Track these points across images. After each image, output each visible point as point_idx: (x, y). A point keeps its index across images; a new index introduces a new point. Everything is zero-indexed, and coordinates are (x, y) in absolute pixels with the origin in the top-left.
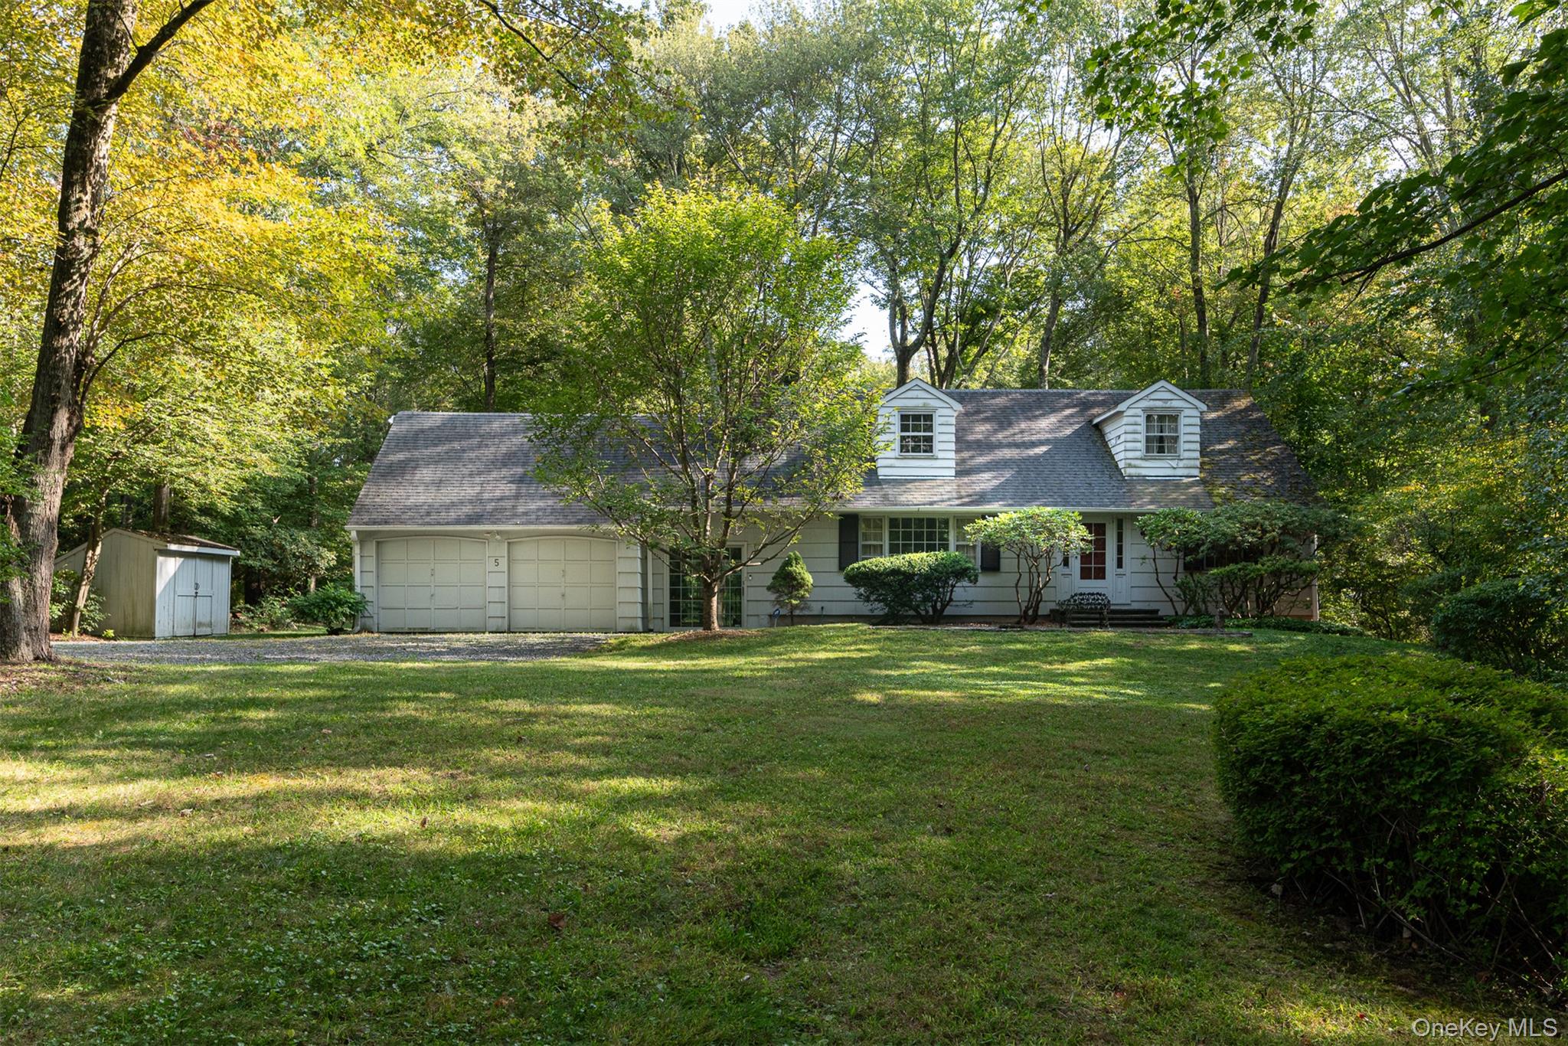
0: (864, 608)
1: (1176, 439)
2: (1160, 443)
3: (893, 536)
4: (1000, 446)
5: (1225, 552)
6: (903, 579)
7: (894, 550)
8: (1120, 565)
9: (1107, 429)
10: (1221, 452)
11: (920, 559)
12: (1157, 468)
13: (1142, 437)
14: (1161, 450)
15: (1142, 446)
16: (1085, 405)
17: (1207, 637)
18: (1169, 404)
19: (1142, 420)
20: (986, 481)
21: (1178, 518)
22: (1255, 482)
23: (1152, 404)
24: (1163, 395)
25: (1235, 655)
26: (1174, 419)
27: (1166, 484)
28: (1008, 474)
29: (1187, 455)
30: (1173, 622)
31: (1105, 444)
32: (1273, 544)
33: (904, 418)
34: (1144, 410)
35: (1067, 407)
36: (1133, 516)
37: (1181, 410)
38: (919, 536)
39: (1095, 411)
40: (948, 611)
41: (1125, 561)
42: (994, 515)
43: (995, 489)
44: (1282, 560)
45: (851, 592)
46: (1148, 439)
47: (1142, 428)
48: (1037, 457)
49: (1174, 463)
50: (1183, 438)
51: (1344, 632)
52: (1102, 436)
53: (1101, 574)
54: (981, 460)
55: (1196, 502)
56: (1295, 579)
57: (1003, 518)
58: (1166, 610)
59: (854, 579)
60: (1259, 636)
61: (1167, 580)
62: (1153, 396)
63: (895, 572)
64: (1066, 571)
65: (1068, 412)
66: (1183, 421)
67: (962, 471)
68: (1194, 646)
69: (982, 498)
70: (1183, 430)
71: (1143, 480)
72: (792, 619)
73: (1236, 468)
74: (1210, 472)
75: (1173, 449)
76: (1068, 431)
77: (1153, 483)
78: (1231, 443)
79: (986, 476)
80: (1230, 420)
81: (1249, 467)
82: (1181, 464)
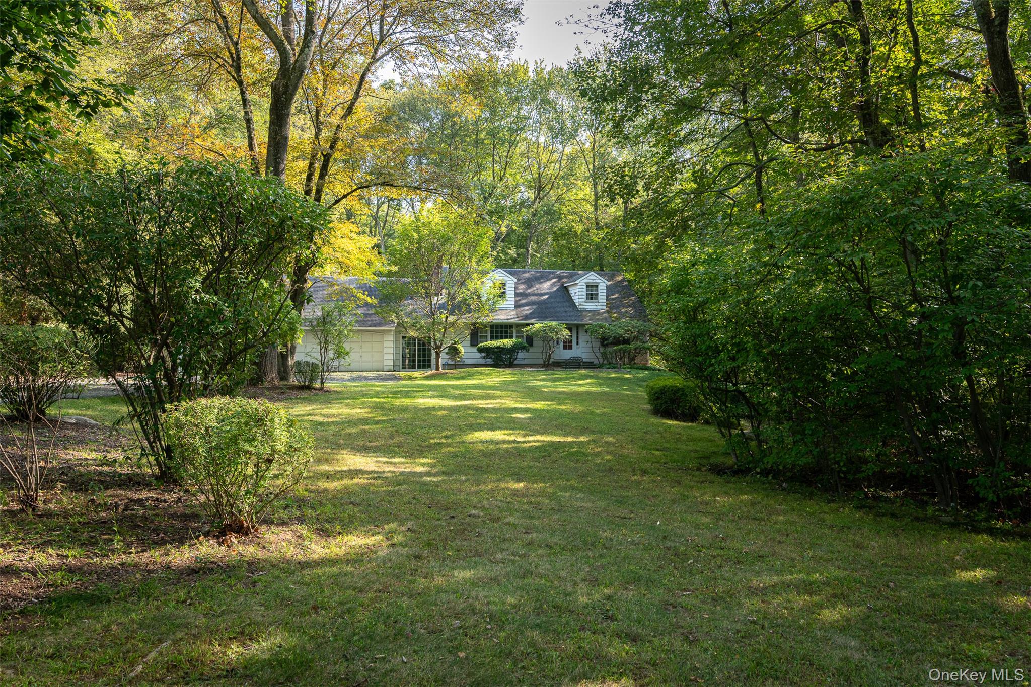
0: (482, 361)
1: (597, 295)
2: (592, 296)
3: (492, 332)
4: (529, 295)
5: (619, 341)
6: (501, 350)
7: (492, 338)
8: (578, 344)
9: (570, 289)
10: (613, 299)
11: (507, 342)
12: (590, 306)
13: (585, 293)
14: (592, 299)
15: (585, 297)
16: (560, 278)
17: (616, 372)
18: (594, 281)
19: (585, 287)
20: (527, 310)
21: (601, 327)
22: (626, 312)
23: (588, 280)
24: (592, 277)
25: (627, 379)
26: (597, 286)
27: (595, 312)
28: (534, 307)
29: (601, 301)
30: (600, 366)
31: (570, 295)
32: (634, 337)
34: (586, 283)
35: (553, 278)
36: (584, 325)
37: (599, 283)
38: (501, 332)
39: (564, 280)
40: (515, 362)
41: (580, 343)
42: (532, 324)
43: (531, 314)
44: (638, 343)
45: (478, 355)
46: (587, 294)
47: (585, 290)
48: (544, 300)
49: (597, 304)
50: (600, 294)
51: (659, 370)
52: (568, 291)
53: (570, 347)
54: (524, 301)
55: (606, 319)
56: (642, 351)
57: (537, 326)
58: (596, 362)
59: (481, 350)
60: (634, 371)
61: (596, 350)
62: (588, 278)
63: (498, 347)
64: (558, 346)
65: (554, 280)
66: (600, 287)
67: (517, 306)
68: (613, 375)
69: (526, 317)
70: (600, 291)
71: (585, 310)
72: (455, 366)
73: (618, 306)
74: (610, 308)
75: (596, 298)
76: (555, 289)
77: (590, 312)
78: (616, 296)
79: (527, 308)
80: (616, 285)
81: (623, 305)
82: (599, 304)
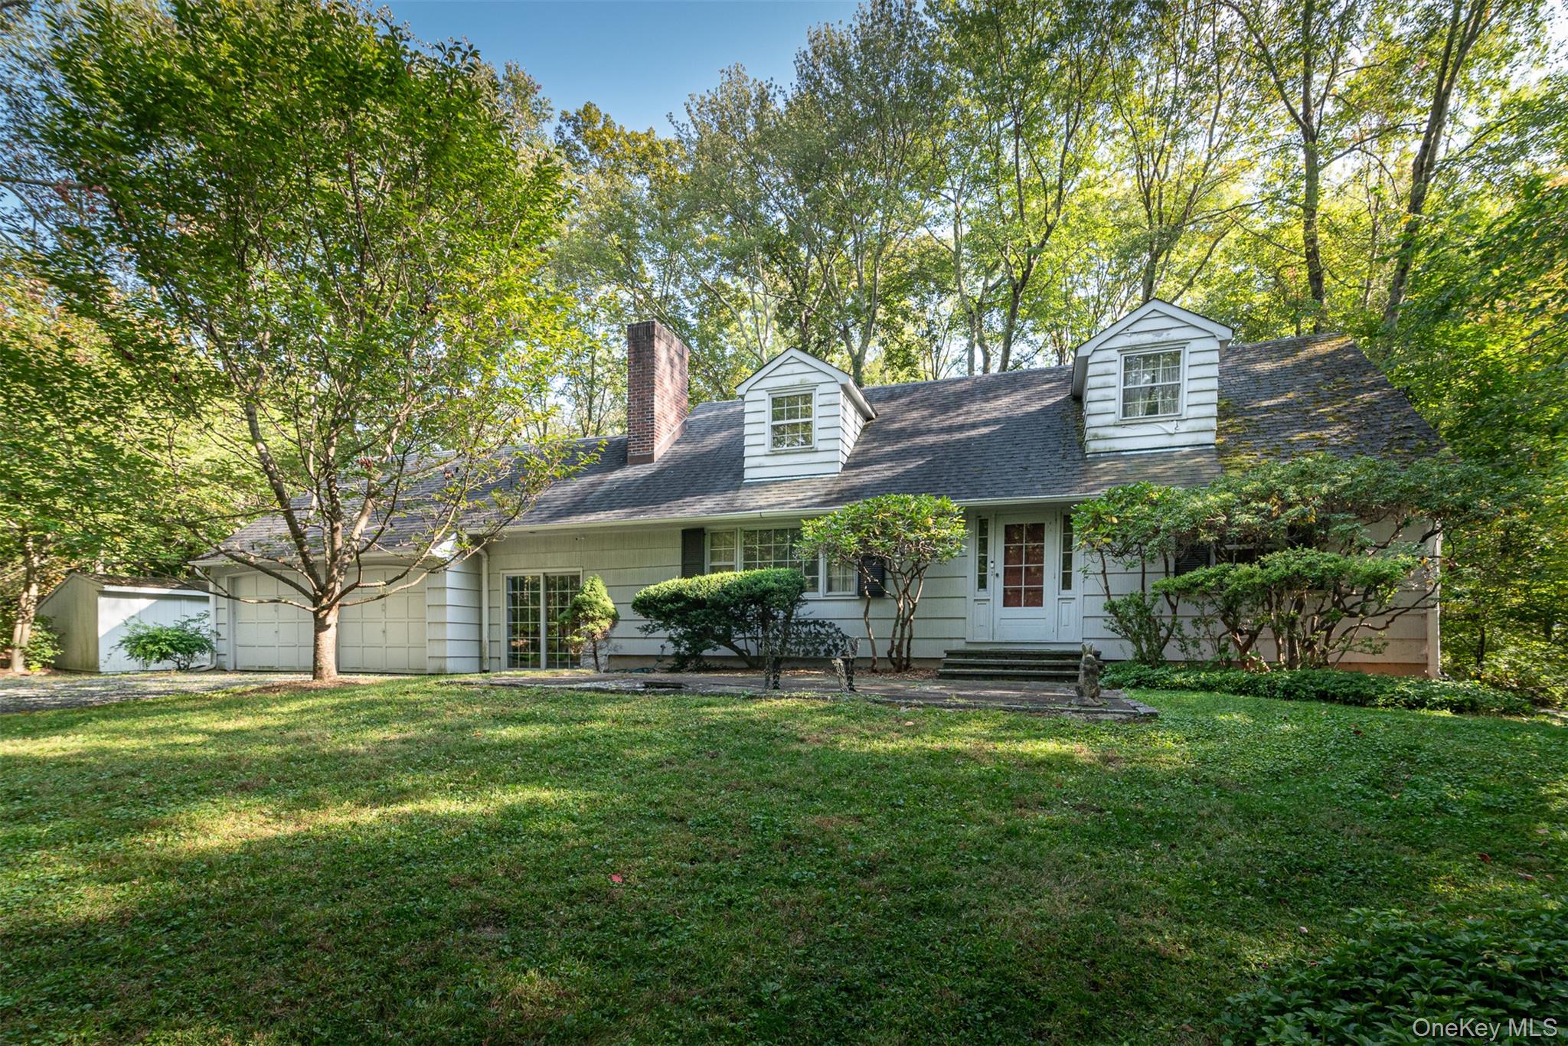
2: (1148, 400)
3: (749, 554)
8: (1067, 583)
12: (1144, 437)
13: (1118, 392)
14: (1149, 409)
18: (1164, 337)
19: (1118, 367)
23: (1135, 340)
24: (1155, 323)
26: (1174, 358)
28: (912, 464)
29: (1193, 412)
33: (776, 402)
34: (1121, 350)
37: (1185, 342)
41: (1077, 577)
46: (1127, 395)
47: (1118, 379)
49: (1170, 427)
50: (1186, 387)
53: (1034, 598)
54: (888, 450)
62: (1135, 328)
64: (982, 595)
66: (1188, 359)
67: (852, 465)
70: (1187, 373)
71: (1116, 456)
75: (1171, 406)
78: (1290, 397)
79: (880, 468)
82: (1183, 427)
